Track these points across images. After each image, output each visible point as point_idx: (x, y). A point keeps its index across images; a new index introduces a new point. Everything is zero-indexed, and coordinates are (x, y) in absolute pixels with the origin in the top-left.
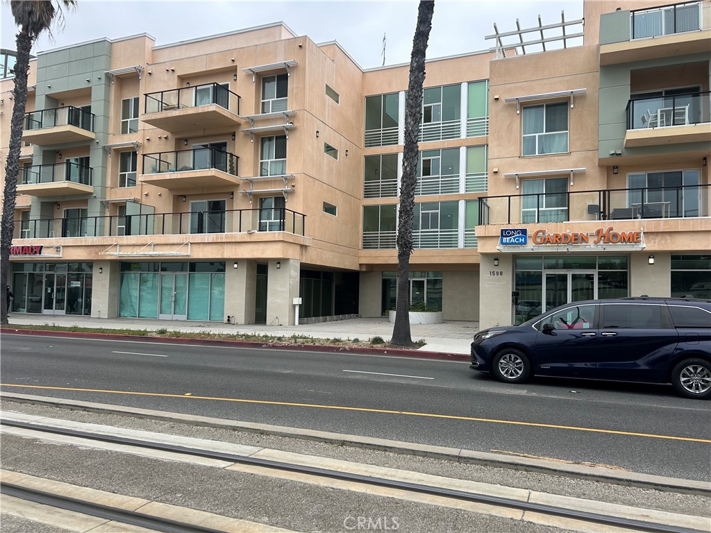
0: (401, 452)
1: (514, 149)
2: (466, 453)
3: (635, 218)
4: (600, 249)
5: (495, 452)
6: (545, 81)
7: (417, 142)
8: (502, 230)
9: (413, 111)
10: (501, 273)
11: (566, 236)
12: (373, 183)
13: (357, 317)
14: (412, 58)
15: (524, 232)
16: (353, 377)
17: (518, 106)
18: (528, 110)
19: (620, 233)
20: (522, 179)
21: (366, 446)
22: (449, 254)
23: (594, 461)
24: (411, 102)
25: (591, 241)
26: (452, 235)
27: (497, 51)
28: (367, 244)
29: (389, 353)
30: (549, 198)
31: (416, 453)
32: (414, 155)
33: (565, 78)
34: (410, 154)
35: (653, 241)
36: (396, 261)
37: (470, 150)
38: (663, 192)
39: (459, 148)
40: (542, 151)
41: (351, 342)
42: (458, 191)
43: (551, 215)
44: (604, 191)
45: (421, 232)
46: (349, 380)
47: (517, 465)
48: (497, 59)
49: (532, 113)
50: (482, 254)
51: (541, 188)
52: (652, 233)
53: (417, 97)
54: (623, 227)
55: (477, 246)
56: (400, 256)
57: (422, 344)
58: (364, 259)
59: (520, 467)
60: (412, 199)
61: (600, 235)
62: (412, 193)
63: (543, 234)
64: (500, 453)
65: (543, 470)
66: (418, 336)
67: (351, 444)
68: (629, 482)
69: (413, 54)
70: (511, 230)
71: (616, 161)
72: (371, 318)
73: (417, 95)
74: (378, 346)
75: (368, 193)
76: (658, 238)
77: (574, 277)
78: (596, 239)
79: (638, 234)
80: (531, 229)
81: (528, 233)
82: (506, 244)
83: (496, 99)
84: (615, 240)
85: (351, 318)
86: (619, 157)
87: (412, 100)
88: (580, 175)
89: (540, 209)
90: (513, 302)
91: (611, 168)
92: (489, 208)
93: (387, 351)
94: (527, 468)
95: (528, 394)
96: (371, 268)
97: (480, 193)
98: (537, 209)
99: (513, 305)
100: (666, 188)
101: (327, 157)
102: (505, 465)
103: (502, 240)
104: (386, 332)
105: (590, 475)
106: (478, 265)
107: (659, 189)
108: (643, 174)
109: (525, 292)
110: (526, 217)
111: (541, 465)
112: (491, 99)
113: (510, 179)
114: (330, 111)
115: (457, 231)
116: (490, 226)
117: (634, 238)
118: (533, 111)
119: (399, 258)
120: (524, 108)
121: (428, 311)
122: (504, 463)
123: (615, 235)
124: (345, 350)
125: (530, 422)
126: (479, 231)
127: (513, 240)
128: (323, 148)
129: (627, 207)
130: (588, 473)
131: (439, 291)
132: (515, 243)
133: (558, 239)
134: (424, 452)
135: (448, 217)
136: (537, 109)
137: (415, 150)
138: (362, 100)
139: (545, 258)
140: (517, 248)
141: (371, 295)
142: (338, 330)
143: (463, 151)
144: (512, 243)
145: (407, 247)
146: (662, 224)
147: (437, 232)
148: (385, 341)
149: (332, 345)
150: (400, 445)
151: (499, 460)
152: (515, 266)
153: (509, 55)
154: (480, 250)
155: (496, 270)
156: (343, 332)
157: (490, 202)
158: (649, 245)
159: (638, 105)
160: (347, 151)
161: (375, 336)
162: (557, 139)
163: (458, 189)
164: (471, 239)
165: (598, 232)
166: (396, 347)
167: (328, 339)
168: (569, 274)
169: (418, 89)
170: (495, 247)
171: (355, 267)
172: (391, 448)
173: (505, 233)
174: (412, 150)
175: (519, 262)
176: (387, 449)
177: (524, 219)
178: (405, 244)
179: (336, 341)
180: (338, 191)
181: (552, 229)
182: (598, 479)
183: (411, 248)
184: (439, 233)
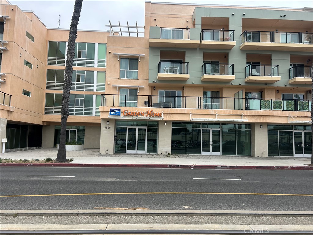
0: (49, 215)
1: (117, 75)
2: (81, 211)
3: (161, 107)
4: (148, 118)
5: (96, 209)
6: (129, 49)
7: (72, 66)
8: (110, 109)
9: (71, 51)
10: (110, 128)
11: (136, 113)
12: (51, 83)
13: (41, 148)
14: (71, 27)
15: (119, 110)
16: (32, 179)
17: (119, 57)
18: (123, 59)
19: (155, 113)
20: (120, 88)
21: (30, 215)
22: (88, 118)
23: (136, 207)
24: (70, 47)
25: (145, 115)
26: (90, 110)
27: (111, 32)
28: (47, 112)
29: (54, 165)
30: (130, 97)
31: (57, 215)
32: (70, 71)
33: (137, 49)
34: (69, 71)
35: (166, 116)
36: (60, 121)
37: (98, 73)
38: (170, 98)
39: (94, 71)
40: (128, 77)
41: (34, 161)
42: (93, 91)
43: (131, 104)
44: (150, 96)
45: (75, 108)
46: (29, 181)
47: (103, 213)
48: (110, 35)
49: (124, 61)
50: (102, 119)
51: (127, 92)
52: (166, 113)
53: (72, 45)
54: (156, 110)
55: (100, 115)
56: (62, 118)
57: (72, 160)
58: (46, 119)
59: (105, 214)
60: (69, 92)
61: (148, 113)
62: (69, 89)
63: (127, 112)
64: (98, 209)
65: (115, 214)
66: (70, 156)
67: (21, 215)
68: (147, 214)
69: (71, 25)
70: (114, 109)
71: (154, 85)
72: (48, 148)
73: (73, 44)
74: (49, 162)
75: (49, 87)
76: (168, 115)
77: (139, 130)
78: (146, 115)
79: (161, 113)
80: (123, 109)
81: (121, 111)
82: (112, 115)
83: (109, 52)
84: (153, 115)
85: (37, 148)
86: (155, 83)
87: (70, 46)
88: (142, 89)
89: (126, 101)
90: (114, 140)
91: (153, 87)
92: (105, 99)
93: (53, 164)
94: (108, 214)
95: (116, 180)
96: (49, 124)
97: (102, 92)
98: (125, 101)
99: (114, 141)
100: (171, 97)
101: (26, 68)
102: (98, 214)
103: (110, 113)
104: (53, 155)
105: (133, 213)
106: (100, 124)
107: (169, 97)
108: (164, 91)
109: (121, 135)
110: (121, 104)
111: (114, 212)
112: (108, 53)
113: (115, 87)
114: (29, 45)
115: (92, 108)
116: (105, 107)
117: (159, 115)
118: (125, 60)
119: (62, 119)
120: (121, 58)
121: (77, 144)
122: (98, 213)
123: (153, 113)
124: (30, 165)
125: (114, 193)
126: (101, 109)
127: (115, 114)
128: (23, 62)
129: (158, 103)
130: (132, 212)
131: (83, 135)
132: (116, 115)
133: (133, 114)
134: (61, 213)
135: (88, 102)
136: (126, 59)
137: (71, 69)
138: (47, 42)
139: (128, 121)
140: (116, 117)
141: (48, 137)
142: (28, 155)
143: (95, 73)
144: (115, 115)
145: (66, 114)
146: (169, 110)
147: (83, 108)
148: (53, 160)
149: (23, 163)
150: (49, 211)
151: (96, 212)
152: (116, 124)
153: (116, 35)
154: (101, 117)
155: (108, 126)
156: (31, 156)
157: (106, 96)
158: (165, 118)
159: (162, 64)
160: (37, 65)
161: (48, 157)
162: (134, 72)
163: (93, 89)
164: (98, 113)
165: (148, 112)
166: (58, 163)
167: (21, 160)
168: (137, 128)
169: (73, 42)
170: (107, 116)
171: (41, 123)
172: (44, 214)
173: (112, 110)
174: (70, 69)
175: (118, 123)
176: (41, 215)
177: (120, 105)
178: (65, 113)
179: (25, 161)
180: (31, 85)
181: (130, 110)
182: (136, 214)
183: (68, 115)
184: (84, 109)
